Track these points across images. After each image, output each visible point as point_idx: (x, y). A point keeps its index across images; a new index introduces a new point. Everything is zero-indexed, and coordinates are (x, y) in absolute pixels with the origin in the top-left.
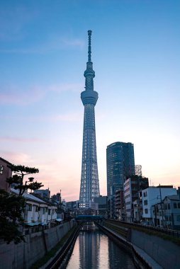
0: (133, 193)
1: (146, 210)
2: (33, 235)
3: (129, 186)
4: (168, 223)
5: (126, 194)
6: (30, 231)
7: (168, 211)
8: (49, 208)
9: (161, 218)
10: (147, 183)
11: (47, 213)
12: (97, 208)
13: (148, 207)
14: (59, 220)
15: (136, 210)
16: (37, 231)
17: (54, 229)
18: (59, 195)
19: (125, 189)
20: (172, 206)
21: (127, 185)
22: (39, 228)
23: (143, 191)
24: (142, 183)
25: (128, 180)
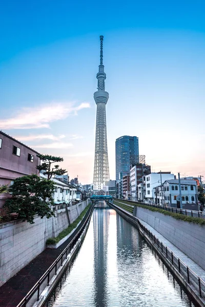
0: (138, 177)
1: (149, 192)
2: (59, 211)
3: (135, 172)
4: (167, 201)
5: (131, 179)
6: (57, 208)
7: (167, 192)
8: (71, 189)
9: (161, 198)
10: (150, 170)
11: (69, 194)
12: (107, 190)
13: (150, 189)
14: (78, 199)
15: (140, 191)
16: (62, 208)
17: (75, 206)
18: (76, 179)
19: (131, 174)
20: (170, 188)
21: (133, 172)
22: (64, 205)
23: (146, 177)
24: (144, 171)
25: (135, 167)
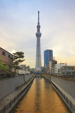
0: (52, 65)
1: (56, 71)
2: (21, 77)
4: (63, 74)
5: (50, 66)
7: (63, 71)
8: (26, 69)
9: (60, 73)
10: (57, 62)
11: (25, 71)
12: (41, 70)
14: (29, 73)
15: (53, 71)
17: (27, 76)
18: (29, 66)
19: (50, 64)
20: (64, 69)
22: (23, 75)
23: (55, 65)
24: (55, 62)
25: (51, 61)
